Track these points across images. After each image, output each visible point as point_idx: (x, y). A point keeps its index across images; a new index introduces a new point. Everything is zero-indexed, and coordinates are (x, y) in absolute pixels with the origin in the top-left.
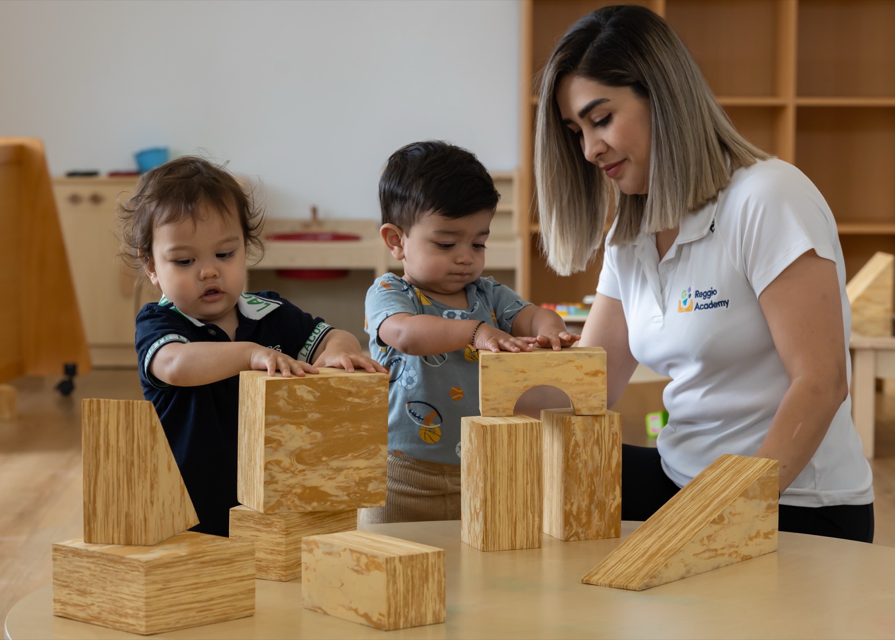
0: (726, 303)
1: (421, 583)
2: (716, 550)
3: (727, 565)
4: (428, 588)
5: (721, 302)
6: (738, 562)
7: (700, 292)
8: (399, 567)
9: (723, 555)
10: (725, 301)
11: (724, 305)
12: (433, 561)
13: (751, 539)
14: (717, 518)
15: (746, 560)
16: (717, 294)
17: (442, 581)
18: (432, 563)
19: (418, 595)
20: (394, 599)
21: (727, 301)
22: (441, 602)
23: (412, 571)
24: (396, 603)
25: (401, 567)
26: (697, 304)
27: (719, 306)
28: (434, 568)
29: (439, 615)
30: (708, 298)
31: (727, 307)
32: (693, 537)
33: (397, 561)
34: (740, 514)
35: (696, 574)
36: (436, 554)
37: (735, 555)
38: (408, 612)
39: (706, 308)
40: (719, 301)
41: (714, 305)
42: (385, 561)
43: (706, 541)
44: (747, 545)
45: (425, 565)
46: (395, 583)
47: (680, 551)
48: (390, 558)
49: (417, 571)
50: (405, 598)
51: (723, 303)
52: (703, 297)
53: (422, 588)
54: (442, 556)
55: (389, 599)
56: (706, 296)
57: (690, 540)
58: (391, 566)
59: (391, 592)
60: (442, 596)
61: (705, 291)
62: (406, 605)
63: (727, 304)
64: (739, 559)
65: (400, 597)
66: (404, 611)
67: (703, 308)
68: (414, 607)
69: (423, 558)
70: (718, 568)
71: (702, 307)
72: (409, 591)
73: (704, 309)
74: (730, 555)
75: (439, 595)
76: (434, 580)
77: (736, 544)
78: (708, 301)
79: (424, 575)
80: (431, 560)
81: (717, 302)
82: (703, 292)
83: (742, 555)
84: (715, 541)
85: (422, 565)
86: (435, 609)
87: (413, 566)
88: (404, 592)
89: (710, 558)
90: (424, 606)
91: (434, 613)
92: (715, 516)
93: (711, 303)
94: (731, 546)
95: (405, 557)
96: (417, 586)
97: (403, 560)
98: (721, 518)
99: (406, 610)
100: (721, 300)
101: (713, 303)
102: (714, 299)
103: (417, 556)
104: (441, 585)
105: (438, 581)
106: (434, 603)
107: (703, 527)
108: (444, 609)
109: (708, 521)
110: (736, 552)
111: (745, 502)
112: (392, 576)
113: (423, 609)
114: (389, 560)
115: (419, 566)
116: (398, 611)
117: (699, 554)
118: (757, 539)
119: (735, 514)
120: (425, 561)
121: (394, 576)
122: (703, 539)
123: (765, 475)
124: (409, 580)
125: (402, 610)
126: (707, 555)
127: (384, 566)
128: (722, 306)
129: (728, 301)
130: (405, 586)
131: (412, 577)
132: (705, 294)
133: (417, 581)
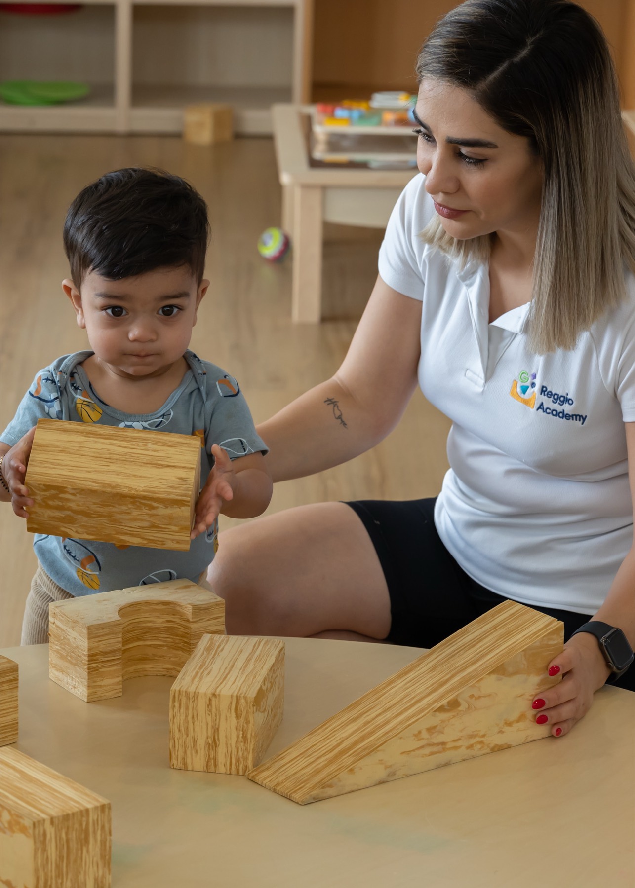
0: (583, 418)
1: (79, 846)
2: (443, 744)
3: (464, 760)
4: (88, 851)
5: (576, 416)
6: (484, 755)
7: (548, 390)
8: (50, 830)
9: (456, 748)
10: (582, 416)
11: (580, 420)
12: (95, 818)
13: (509, 724)
14: (446, 704)
15: (499, 750)
16: (573, 405)
17: (106, 840)
18: (93, 821)
19: (75, 861)
20: (44, 870)
21: (584, 417)
22: (104, 866)
23: (67, 834)
24: (46, 875)
25: (53, 830)
26: (542, 404)
27: (573, 420)
28: (96, 825)
29: (102, 882)
30: (559, 403)
31: (583, 424)
32: (403, 730)
33: (48, 825)
34: (489, 695)
35: (407, 776)
36: (99, 809)
37: (479, 746)
38: (62, 883)
39: (553, 415)
40: (573, 414)
41: (567, 417)
42: (32, 826)
43: (425, 734)
44: (501, 732)
45: (84, 824)
46: (44, 850)
47: (378, 751)
48: (39, 822)
49: (74, 833)
50: (57, 866)
51: (578, 417)
52: (552, 399)
53: (80, 852)
54: (107, 810)
55: (36, 871)
56: (557, 399)
57: (396, 735)
58: (39, 831)
59: (39, 862)
60: (107, 857)
61: (558, 393)
62: (59, 875)
63: (584, 420)
64: (488, 750)
65: (52, 867)
66: (57, 883)
67: (549, 413)
68: (70, 876)
69: (82, 816)
70: (447, 764)
71: (548, 411)
72: (63, 857)
73: (550, 415)
74: (470, 747)
75: (103, 857)
76: (96, 840)
77: (482, 733)
78: (557, 407)
79: (83, 836)
80: (92, 817)
81: (570, 414)
82: (553, 393)
83: (492, 745)
84: (443, 733)
85: (81, 825)
86: (97, 875)
87: (68, 828)
88: (56, 860)
89: (432, 754)
90: (82, 873)
91: (96, 880)
92: (444, 702)
93: (563, 412)
94: (471, 736)
95: (58, 817)
96: (74, 851)
97: (56, 821)
98: (454, 704)
99: (60, 881)
100: (577, 414)
101: (565, 413)
102: (567, 408)
103: (73, 814)
104: (105, 845)
105: (101, 841)
106: (95, 868)
107: (422, 717)
108: (109, 874)
109: (432, 709)
110: (481, 742)
111: (499, 680)
112: (41, 842)
113: (81, 877)
114: (36, 824)
115: (76, 826)
116: (49, 883)
117: (413, 751)
118: (519, 724)
119: (480, 697)
120: (84, 819)
121: (44, 842)
122: (420, 732)
123: (538, 644)
124: (63, 845)
125: (54, 882)
126: (427, 751)
127: (31, 831)
128: (576, 420)
129: (586, 416)
130: (58, 853)
131: (68, 841)
132: (556, 397)
133: (73, 845)
